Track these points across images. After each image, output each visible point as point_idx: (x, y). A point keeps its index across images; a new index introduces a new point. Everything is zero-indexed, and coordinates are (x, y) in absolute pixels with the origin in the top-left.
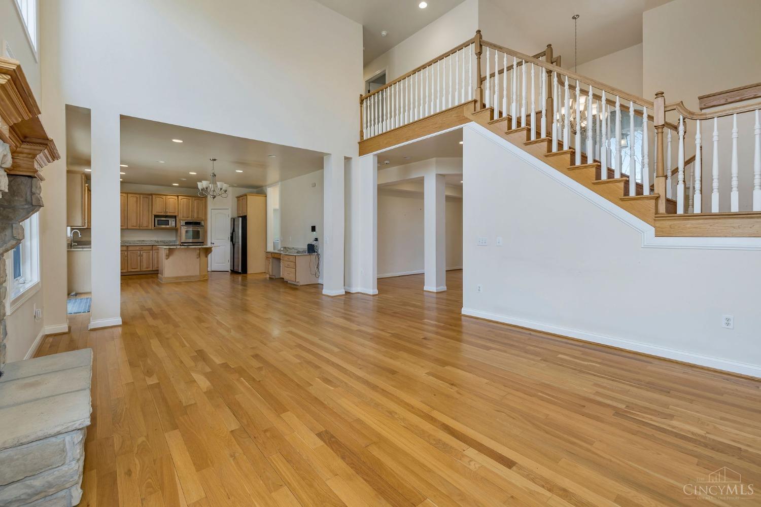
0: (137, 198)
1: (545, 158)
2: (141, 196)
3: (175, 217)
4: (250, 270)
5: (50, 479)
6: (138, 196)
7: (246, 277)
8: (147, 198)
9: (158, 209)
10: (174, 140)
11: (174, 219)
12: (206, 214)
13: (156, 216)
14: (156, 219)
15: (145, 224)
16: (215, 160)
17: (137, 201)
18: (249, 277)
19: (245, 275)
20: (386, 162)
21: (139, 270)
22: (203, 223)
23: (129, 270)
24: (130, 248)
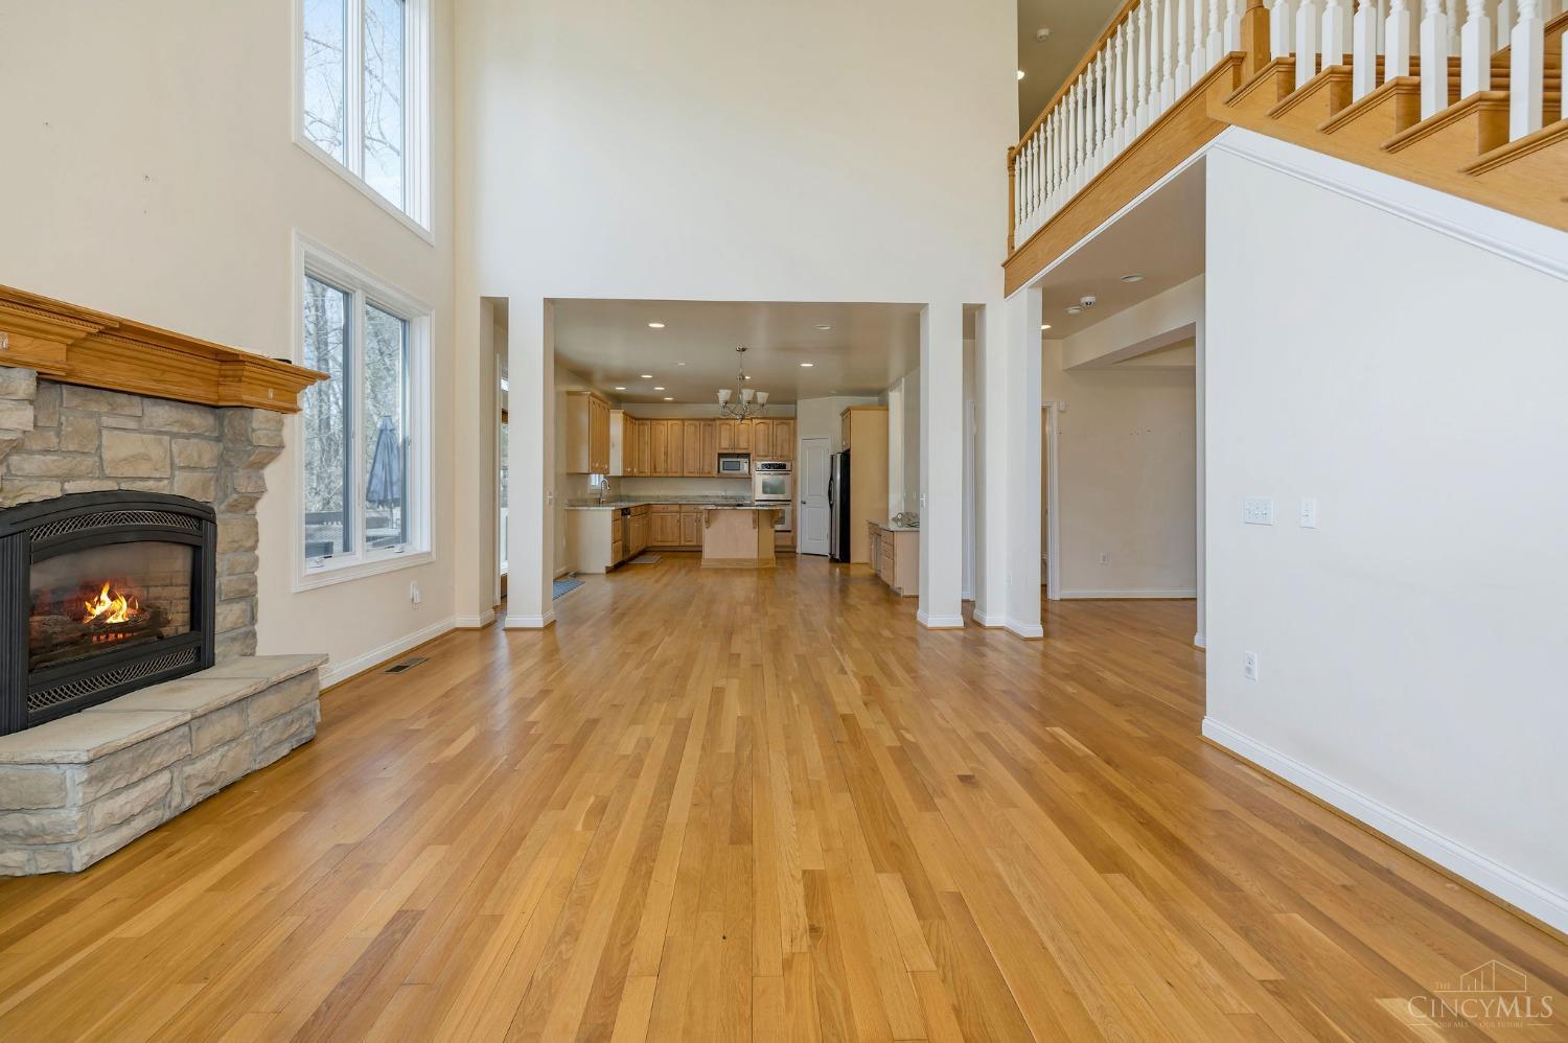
0: (696, 426)
1: (1471, 179)
2: (702, 423)
3: (747, 455)
4: (854, 558)
5: (45, 821)
6: (697, 423)
7: (849, 568)
8: (710, 425)
9: (725, 444)
10: (652, 325)
11: (747, 460)
12: (794, 449)
13: (721, 455)
14: (722, 460)
15: (707, 469)
16: (744, 350)
17: (695, 432)
18: (854, 571)
19: (845, 565)
20: (1088, 299)
21: (694, 543)
22: (788, 467)
23: (682, 544)
24: (684, 508)
